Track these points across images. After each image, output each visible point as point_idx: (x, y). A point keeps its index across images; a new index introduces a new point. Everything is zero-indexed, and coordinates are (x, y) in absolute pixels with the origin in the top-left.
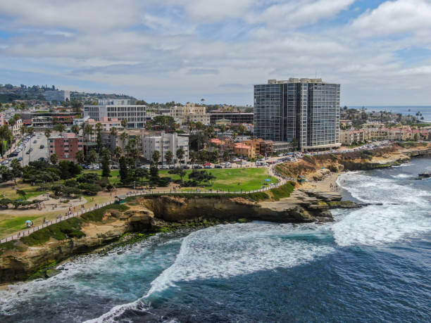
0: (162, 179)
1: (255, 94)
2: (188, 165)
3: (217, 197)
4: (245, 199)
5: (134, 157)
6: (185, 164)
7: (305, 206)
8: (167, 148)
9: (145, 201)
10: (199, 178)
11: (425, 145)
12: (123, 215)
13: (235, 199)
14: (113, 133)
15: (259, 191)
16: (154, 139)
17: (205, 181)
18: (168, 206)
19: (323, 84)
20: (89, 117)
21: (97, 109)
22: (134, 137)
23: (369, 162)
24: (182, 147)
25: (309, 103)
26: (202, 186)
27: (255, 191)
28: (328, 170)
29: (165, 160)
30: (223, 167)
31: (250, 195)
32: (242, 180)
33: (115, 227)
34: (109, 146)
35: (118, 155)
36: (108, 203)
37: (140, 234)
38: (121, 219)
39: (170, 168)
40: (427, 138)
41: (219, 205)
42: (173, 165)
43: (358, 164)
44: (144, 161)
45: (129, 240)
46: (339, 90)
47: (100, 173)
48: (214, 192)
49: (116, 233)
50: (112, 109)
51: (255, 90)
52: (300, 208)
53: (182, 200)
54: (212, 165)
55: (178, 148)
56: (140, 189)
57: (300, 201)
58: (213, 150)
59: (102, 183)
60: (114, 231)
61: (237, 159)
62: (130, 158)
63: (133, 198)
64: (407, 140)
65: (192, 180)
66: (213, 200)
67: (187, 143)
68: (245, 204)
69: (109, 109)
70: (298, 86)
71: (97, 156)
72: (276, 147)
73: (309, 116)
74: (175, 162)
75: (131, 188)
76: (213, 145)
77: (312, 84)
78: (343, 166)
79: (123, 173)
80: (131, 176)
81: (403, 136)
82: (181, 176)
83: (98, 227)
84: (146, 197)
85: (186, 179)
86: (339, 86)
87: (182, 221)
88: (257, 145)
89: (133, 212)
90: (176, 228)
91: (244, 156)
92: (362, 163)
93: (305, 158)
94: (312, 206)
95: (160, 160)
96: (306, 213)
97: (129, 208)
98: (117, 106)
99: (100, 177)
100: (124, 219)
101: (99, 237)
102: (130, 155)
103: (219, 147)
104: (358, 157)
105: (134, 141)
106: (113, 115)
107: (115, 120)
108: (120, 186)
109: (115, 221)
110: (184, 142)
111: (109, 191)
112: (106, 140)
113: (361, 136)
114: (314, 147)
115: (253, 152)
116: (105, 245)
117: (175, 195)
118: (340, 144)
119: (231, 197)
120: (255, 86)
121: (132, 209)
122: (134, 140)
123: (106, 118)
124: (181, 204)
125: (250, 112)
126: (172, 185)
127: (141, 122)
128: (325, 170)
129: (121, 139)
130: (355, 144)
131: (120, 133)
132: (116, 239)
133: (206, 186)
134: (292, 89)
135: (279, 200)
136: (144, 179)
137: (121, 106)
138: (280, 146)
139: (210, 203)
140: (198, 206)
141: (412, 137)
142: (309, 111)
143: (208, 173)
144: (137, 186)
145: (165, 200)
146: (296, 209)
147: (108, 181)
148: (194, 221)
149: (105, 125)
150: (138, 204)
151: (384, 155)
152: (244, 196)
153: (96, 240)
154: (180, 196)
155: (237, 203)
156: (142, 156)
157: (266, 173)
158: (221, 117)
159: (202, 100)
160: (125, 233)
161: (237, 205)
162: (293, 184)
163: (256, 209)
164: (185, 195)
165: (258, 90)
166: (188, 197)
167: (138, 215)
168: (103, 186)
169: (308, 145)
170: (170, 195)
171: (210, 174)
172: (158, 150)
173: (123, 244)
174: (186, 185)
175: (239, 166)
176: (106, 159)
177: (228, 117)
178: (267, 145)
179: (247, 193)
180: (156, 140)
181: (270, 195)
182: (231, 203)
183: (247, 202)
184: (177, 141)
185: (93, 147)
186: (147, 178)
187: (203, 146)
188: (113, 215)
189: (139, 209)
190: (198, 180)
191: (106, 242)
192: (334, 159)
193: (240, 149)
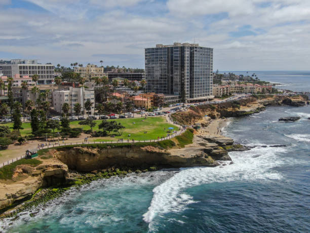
0: (74, 129)
1: (146, 56)
2: (96, 116)
3: (129, 146)
4: (155, 147)
5: (45, 110)
6: (92, 115)
7: (208, 152)
8: (75, 100)
9: (58, 153)
10: (108, 128)
11: (272, 96)
12: (35, 170)
13: (146, 148)
14: (24, 87)
15: (166, 138)
16: (64, 93)
17: (115, 131)
18: (80, 156)
19: (201, 48)
20: (2, 74)
21: (10, 67)
22: (44, 91)
23: (238, 110)
24: (88, 100)
25: (191, 63)
26: (112, 136)
27: (163, 139)
28: (210, 118)
29: (74, 112)
30: (126, 117)
31: (159, 143)
32: (146, 128)
33: (27, 184)
34: (21, 100)
35: (30, 108)
36: (19, 158)
37: (54, 190)
38: (33, 175)
39: (79, 119)
40: (271, 91)
41: (130, 155)
42: (82, 116)
43: (230, 112)
44: (55, 113)
45: (42, 197)
46: (212, 53)
47: (11, 125)
48: (125, 141)
49: (28, 192)
50: (24, 67)
51: (146, 53)
52: (205, 154)
53: (95, 151)
54: (117, 116)
55: (85, 102)
56: (52, 141)
57: (203, 147)
58: (116, 102)
59: (13, 136)
60: (26, 189)
61: (137, 110)
62: (41, 110)
63: (46, 151)
64: (258, 93)
65: (102, 130)
66: (126, 149)
67: (93, 96)
68: (155, 152)
69: (20, 67)
70: (182, 49)
71: (8, 109)
72: (166, 99)
73: (191, 73)
74: (83, 113)
75: (43, 140)
76: (115, 97)
77: (193, 47)
78: (219, 114)
79: (34, 125)
80: (42, 127)
81: (255, 90)
82: (91, 126)
83: (7, 186)
84: (59, 149)
85: (96, 129)
86: (212, 49)
87: (95, 171)
88: (151, 98)
89: (46, 167)
90: (90, 179)
91: (141, 107)
92: (233, 111)
93: (191, 108)
94: (214, 151)
95: (69, 112)
96: (210, 158)
97: (41, 162)
98: (28, 65)
99: (12, 130)
100: (37, 175)
101: (9, 198)
102: (41, 108)
103: (120, 99)
104: (230, 106)
105: (45, 95)
106: (24, 72)
107: (26, 77)
108: (32, 138)
109: (26, 177)
110: (90, 95)
111: (20, 144)
112: (18, 94)
113: (227, 90)
114: (195, 99)
115: (150, 104)
116: (16, 205)
117: (88, 146)
118: (214, 96)
119: (143, 147)
120: (146, 50)
121: (45, 163)
122: (44, 93)
123: (18, 75)
124: (94, 155)
125: (138, 72)
126: (83, 135)
127: (49, 79)
128: (208, 118)
129: (32, 93)
130: (224, 96)
131: (30, 88)
132: (28, 197)
133: (116, 135)
134: (178, 51)
135: (184, 147)
136: (56, 130)
137: (32, 65)
138: (169, 99)
139: (122, 152)
140: (110, 156)
141: (261, 91)
142: (191, 69)
143: (118, 123)
144: (49, 137)
145: (78, 151)
146: (202, 155)
147: (19, 134)
148: (107, 171)
149: (17, 81)
150: (50, 157)
151: (248, 104)
152: (153, 144)
153: (6, 202)
154: (92, 147)
155: (147, 152)
156: (52, 108)
157: (165, 122)
158: (116, 76)
159: (101, 61)
160: (38, 190)
161: (149, 154)
162: (192, 131)
163: (166, 157)
164: (98, 146)
165: (148, 53)
166: (100, 147)
167: (51, 169)
168: (14, 139)
169: (191, 97)
170: (83, 146)
171: (119, 124)
172: (68, 102)
173: (36, 202)
174: (97, 135)
175: (140, 115)
176: (18, 112)
177: (122, 76)
178: (159, 97)
179: (156, 141)
180: (65, 94)
181: (176, 142)
182: (142, 152)
183: (157, 150)
184: (84, 95)
185: (5, 101)
186: (59, 129)
187: (106, 99)
188: (25, 171)
189: (52, 163)
190: (108, 130)
191: (16, 203)
192: (213, 109)
193: (138, 101)
